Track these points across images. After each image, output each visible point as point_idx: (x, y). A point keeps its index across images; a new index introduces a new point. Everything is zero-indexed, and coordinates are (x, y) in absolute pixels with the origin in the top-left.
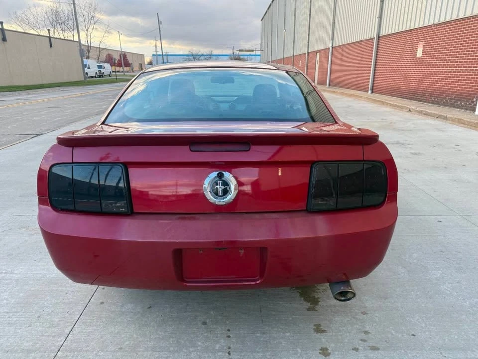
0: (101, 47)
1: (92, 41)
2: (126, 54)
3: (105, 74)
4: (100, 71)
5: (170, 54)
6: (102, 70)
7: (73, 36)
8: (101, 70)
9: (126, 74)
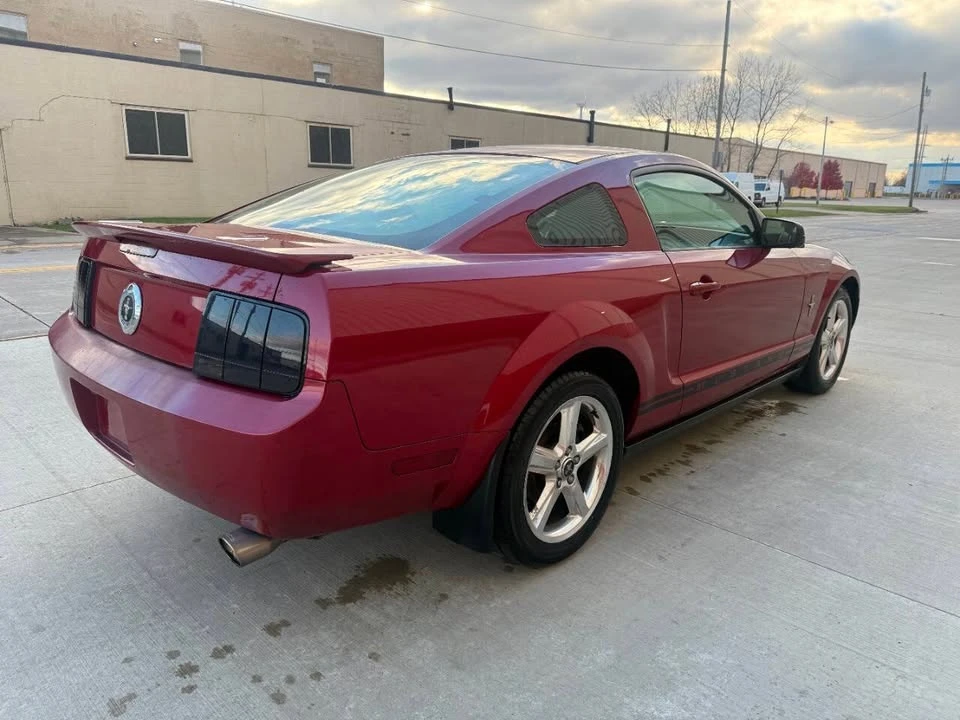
0: (782, 148)
1: (765, 139)
2: (839, 162)
3: (767, 201)
4: (759, 194)
5: (955, 162)
6: (763, 194)
7: (732, 129)
8: (761, 192)
9: (821, 202)
